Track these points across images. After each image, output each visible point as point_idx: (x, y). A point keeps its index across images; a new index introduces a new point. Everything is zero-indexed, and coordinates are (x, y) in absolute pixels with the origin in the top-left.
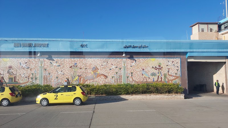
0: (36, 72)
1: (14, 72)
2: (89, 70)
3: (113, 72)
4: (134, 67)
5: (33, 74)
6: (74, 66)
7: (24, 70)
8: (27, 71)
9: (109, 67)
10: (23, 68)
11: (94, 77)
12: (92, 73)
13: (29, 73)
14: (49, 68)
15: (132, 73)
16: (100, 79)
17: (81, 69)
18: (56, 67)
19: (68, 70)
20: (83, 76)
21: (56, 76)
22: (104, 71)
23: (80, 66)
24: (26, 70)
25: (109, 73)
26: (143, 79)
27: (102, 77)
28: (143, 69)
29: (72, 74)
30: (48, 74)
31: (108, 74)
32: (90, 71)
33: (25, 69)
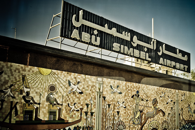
0: (92, 102)
1: (58, 100)
2: (150, 102)
3: (169, 108)
4: (183, 102)
5: (87, 105)
6: (136, 95)
7: (74, 97)
8: (79, 98)
9: (166, 100)
10: (74, 93)
11: (154, 113)
12: (153, 107)
13: (82, 103)
14: (109, 95)
15: (182, 109)
16: (159, 116)
17: (142, 100)
18: (117, 95)
19: (129, 101)
20: (144, 112)
21: (118, 110)
22: (162, 105)
23: (142, 95)
24: (77, 98)
25: (166, 108)
26: (189, 117)
27: (161, 113)
28: (189, 105)
29: (134, 108)
30: (108, 106)
31: (166, 110)
32: (150, 104)
33: (77, 94)
